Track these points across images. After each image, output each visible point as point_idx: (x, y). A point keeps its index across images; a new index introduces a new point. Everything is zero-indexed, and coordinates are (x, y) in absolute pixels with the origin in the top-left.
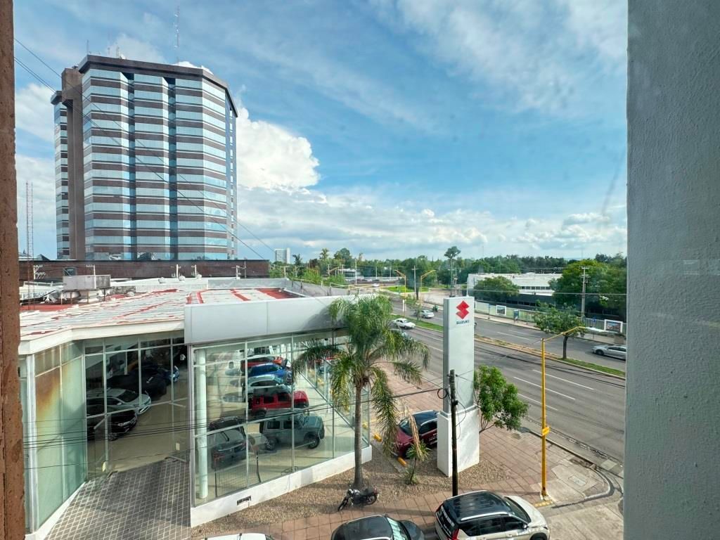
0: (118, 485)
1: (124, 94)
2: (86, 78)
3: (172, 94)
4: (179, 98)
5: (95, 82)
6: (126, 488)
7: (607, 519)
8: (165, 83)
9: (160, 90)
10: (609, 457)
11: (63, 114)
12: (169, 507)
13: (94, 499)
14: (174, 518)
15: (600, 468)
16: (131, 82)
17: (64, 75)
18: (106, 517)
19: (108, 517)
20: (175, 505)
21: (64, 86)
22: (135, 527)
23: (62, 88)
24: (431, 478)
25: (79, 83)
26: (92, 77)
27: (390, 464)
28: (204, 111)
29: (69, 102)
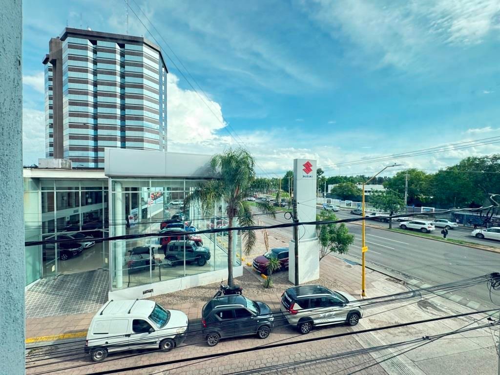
0: (63, 282)
1: (90, 54)
2: (65, 44)
3: (122, 55)
4: (127, 57)
5: (71, 46)
6: (68, 283)
7: (408, 309)
8: (118, 47)
9: (114, 52)
10: (415, 278)
11: (50, 70)
12: (96, 294)
13: (45, 288)
14: (98, 300)
15: (407, 284)
16: (95, 46)
17: (51, 42)
18: (51, 298)
19: (52, 298)
20: (100, 293)
21: (51, 50)
22: (70, 303)
23: (50, 52)
24: (283, 285)
25: (60, 48)
26: (68, 43)
27: (256, 278)
28: (144, 66)
29: (53, 61)
